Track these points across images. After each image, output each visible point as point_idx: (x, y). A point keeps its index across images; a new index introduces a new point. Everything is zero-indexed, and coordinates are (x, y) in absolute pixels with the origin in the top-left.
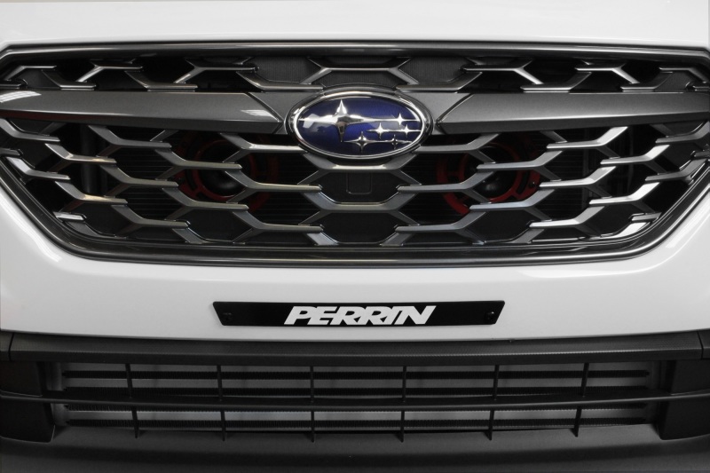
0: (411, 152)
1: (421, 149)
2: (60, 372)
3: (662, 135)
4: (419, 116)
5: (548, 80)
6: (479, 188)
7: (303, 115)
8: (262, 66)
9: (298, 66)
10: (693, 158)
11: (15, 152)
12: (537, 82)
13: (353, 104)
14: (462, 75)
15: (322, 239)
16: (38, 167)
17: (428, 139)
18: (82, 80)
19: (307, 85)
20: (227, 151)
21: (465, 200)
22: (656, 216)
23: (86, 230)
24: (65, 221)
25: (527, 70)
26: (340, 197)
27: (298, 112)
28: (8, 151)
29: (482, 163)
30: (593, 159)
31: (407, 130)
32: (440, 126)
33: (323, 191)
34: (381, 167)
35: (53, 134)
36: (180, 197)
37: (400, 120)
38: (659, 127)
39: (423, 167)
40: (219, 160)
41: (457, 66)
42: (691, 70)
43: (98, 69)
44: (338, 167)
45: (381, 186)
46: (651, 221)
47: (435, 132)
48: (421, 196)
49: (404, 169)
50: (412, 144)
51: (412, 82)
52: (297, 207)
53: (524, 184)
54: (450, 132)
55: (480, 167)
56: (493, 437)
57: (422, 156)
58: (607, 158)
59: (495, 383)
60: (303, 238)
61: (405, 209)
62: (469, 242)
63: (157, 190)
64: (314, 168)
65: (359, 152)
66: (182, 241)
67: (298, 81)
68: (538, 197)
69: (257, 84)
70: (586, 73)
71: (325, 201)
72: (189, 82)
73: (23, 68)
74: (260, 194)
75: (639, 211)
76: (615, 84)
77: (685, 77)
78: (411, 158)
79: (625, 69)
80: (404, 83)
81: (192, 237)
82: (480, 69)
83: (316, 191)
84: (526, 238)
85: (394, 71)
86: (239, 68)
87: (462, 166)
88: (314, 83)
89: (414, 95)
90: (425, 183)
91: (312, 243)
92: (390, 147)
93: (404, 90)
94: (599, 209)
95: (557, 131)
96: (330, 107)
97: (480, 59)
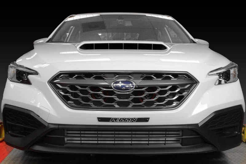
0: (132, 90)
1: (134, 90)
3: (179, 87)
4: (134, 84)
5: (157, 77)
6: (145, 97)
7: (114, 84)
8: (106, 75)
9: (113, 75)
10: (185, 92)
11: (61, 90)
12: (155, 78)
13: (122, 82)
14: (142, 77)
15: (117, 106)
16: (65, 93)
17: (136, 88)
18: (74, 77)
19: (114, 78)
20: (100, 90)
21: (142, 99)
22: (178, 102)
23: (74, 105)
24: (70, 103)
25: (154, 76)
26: (120, 99)
27: (112, 83)
28: (59, 90)
29: (145, 92)
30: (165, 92)
31: (132, 86)
32: (138, 86)
33: (117, 97)
34: (128, 93)
35: (68, 87)
36: (91, 98)
37: (131, 84)
38: (178, 86)
39: (135, 93)
40: (98, 92)
41: (141, 75)
42: (184, 76)
43: (76, 75)
44: (119, 93)
45: (127, 96)
46: (177, 103)
47: (137, 87)
48: (134, 98)
49: (131, 93)
50: (133, 89)
51: (133, 78)
52: (112, 100)
53: (153, 96)
54: (139, 87)
55: (145, 93)
57: (134, 91)
58: (168, 91)
60: (113, 106)
61: (132, 100)
62: (143, 107)
63: (87, 97)
64: (115, 93)
65: (123, 90)
66: (91, 106)
67: (113, 78)
68: (156, 98)
69: (105, 78)
70: (164, 76)
71: (117, 99)
72: (93, 78)
73: (62, 75)
74: (106, 98)
75: (175, 101)
76: (170, 78)
77: (183, 77)
78: (133, 91)
79: (172, 76)
80: (131, 78)
81: (93, 106)
82: (145, 76)
83: (116, 97)
84: (154, 106)
85: (130, 76)
86: (102, 75)
87: (142, 93)
88: (115, 78)
89: (134, 80)
90: (135, 96)
91: (115, 107)
92: (129, 89)
93: (131, 79)
94: (167, 101)
95: (159, 87)
96: (118, 82)
97: (145, 74)
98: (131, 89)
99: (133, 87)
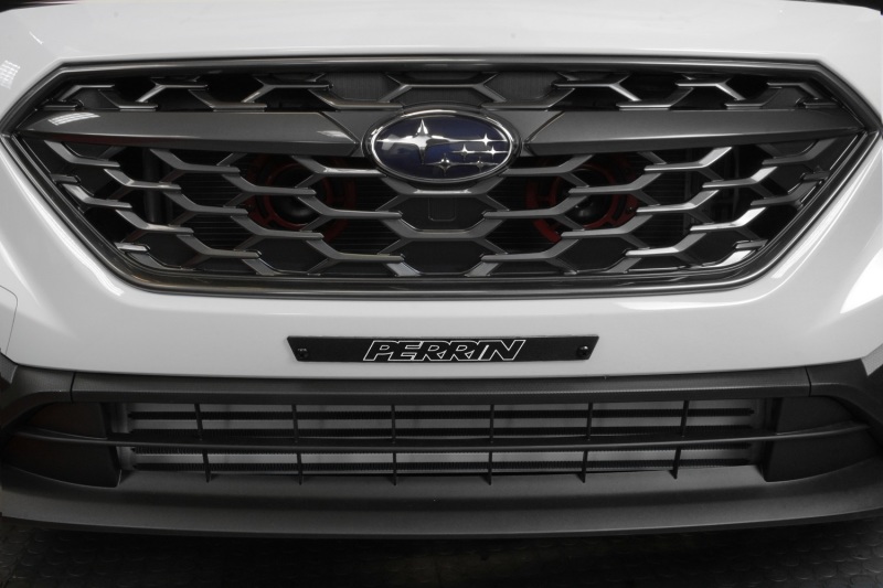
0: (497, 174)
1: (510, 172)
2: (125, 413)
3: (769, 156)
4: (507, 135)
5: (645, 97)
6: (571, 214)
7: (381, 136)
8: (337, 83)
9: (376, 82)
10: (802, 181)
11: (72, 179)
12: (634, 99)
13: (435, 124)
14: (553, 91)
15: (403, 270)
16: (97, 195)
17: (517, 162)
18: (142, 100)
19: (385, 103)
20: (299, 175)
21: (555, 227)
22: (762, 243)
23: (150, 261)
24: (127, 252)
25: (623, 85)
26: (421, 224)
27: (375, 134)
28: (65, 177)
29: (574, 186)
30: (696, 182)
31: (493, 152)
32: (529, 147)
33: (404, 217)
34: (466, 192)
35: (113, 158)
36: (250, 225)
37: (486, 140)
38: (766, 148)
39: (511, 192)
40: (291, 185)
41: (547, 81)
42: (801, 85)
43: (159, 88)
44: (419, 192)
45: (467, 212)
46: (756, 249)
47: (524, 154)
48: (509, 222)
49: (490, 193)
50: (499, 166)
51: (498, 99)
52: (375, 236)
53: (620, 209)
54: (539, 153)
55: (572, 191)
56: (587, 479)
57: (509, 179)
58: (709, 181)
59: (589, 422)
60: (382, 269)
61: (492, 236)
62: (560, 272)
63: (225, 218)
64: (393, 193)
65: (441, 173)
66: (252, 272)
67: (376, 98)
68: (634, 224)
69: (331, 103)
70: (687, 88)
71: (406, 229)
72: (258, 100)
73: (78, 87)
74: (335, 221)
75: (743, 238)
76: (720, 100)
77: (795, 92)
78: (497, 181)
79: (729, 85)
80: (490, 101)
81: (263, 269)
82: (573, 84)
83: (395, 218)
84: (622, 267)
85: (479, 87)
86: (312, 85)
87: (553, 190)
88: (392, 101)
89: (502, 114)
90: (512, 209)
91: (392, 274)
92: (476, 170)
93: (490, 108)
94: (701, 236)
95: (656, 152)
96: (410, 127)
97: (572, 74)
98: (486, 168)
99: (498, 158)
